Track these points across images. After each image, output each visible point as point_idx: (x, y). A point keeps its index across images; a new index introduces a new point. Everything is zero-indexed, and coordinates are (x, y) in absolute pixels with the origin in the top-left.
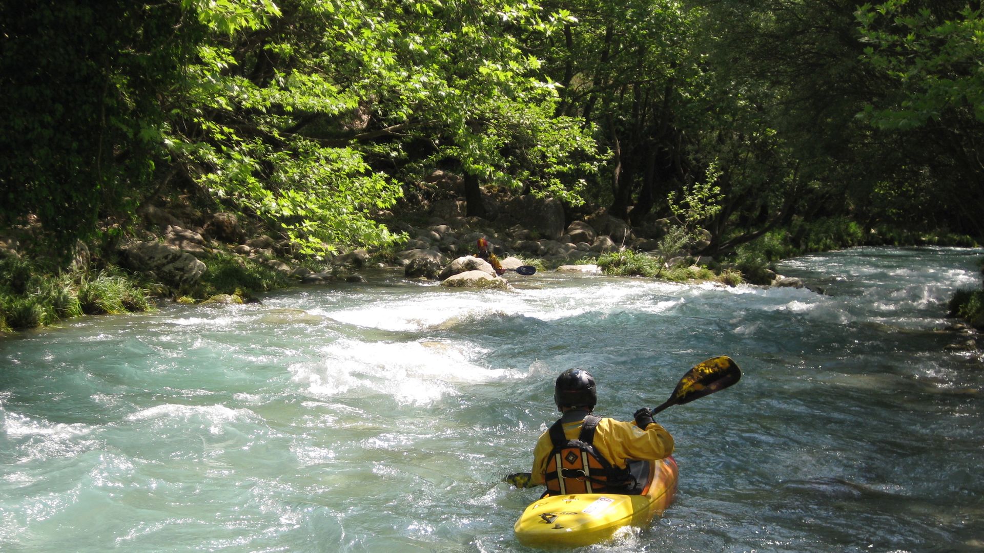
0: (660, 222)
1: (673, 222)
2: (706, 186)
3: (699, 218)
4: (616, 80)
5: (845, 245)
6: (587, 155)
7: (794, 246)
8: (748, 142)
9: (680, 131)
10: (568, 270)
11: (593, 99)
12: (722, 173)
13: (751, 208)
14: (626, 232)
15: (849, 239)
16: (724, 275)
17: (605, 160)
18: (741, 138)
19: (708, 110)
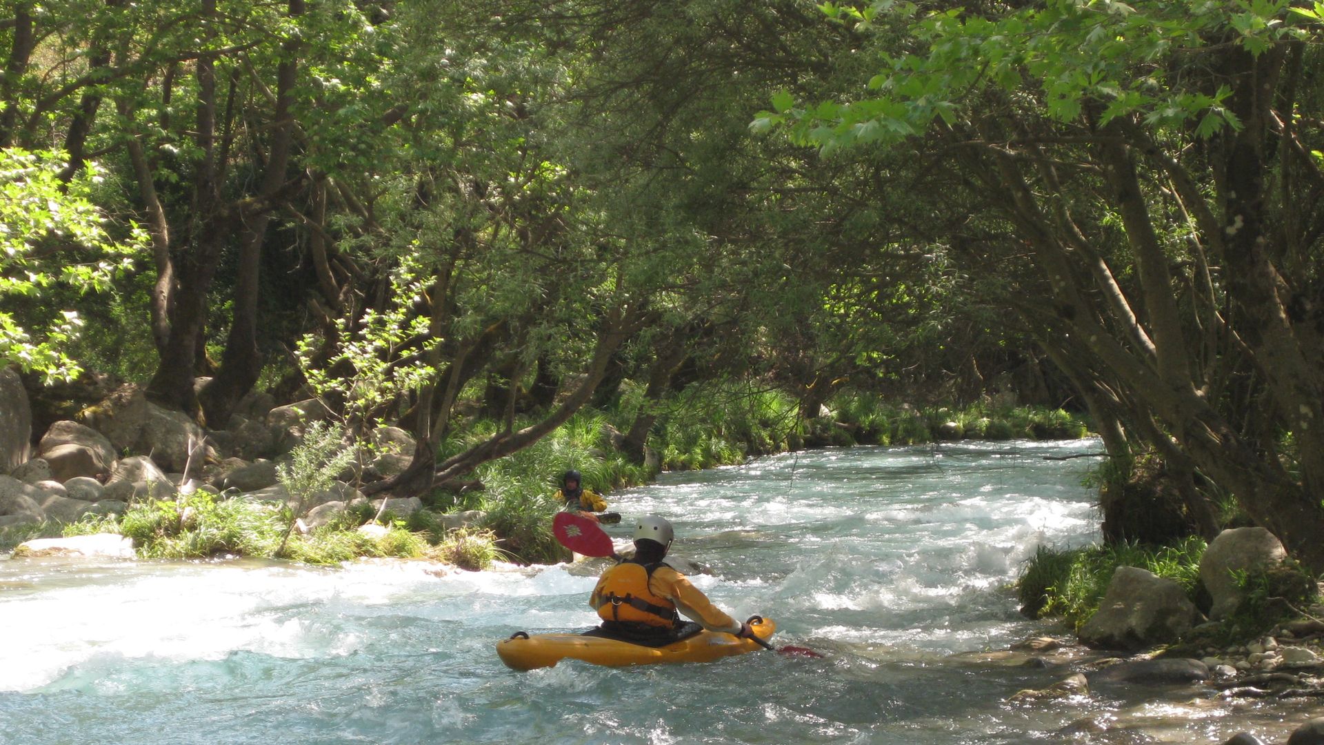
0: (281, 415)
1: (313, 413)
2: (393, 316)
3: (379, 399)
4: (149, 51)
5: (756, 450)
6: (79, 247)
7: (628, 461)
8: (496, 199)
9: (320, 177)
10: (46, 554)
11: (91, 103)
12: (432, 281)
13: (511, 369)
14: (193, 442)
15: (765, 434)
16: (450, 543)
17: (129, 256)
18: (480, 189)
19: (391, 120)
